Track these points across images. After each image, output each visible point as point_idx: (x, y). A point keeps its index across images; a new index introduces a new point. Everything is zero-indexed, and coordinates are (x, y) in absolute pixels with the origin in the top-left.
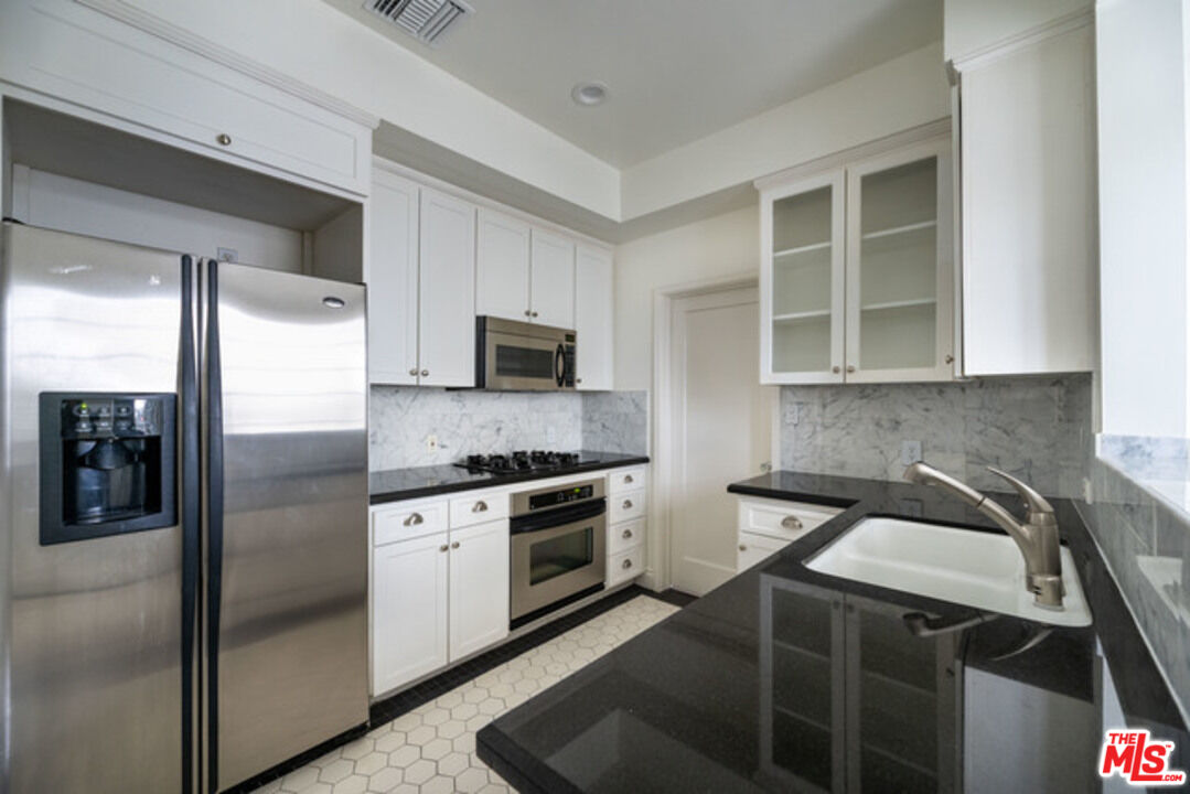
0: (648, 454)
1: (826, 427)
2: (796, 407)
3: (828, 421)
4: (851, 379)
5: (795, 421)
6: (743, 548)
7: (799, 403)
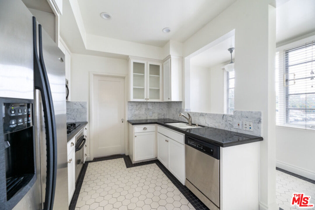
0: (87, 121)
1: (137, 110)
2: (131, 106)
3: (137, 109)
4: (148, 101)
5: (131, 109)
6: (136, 136)
7: (132, 105)
